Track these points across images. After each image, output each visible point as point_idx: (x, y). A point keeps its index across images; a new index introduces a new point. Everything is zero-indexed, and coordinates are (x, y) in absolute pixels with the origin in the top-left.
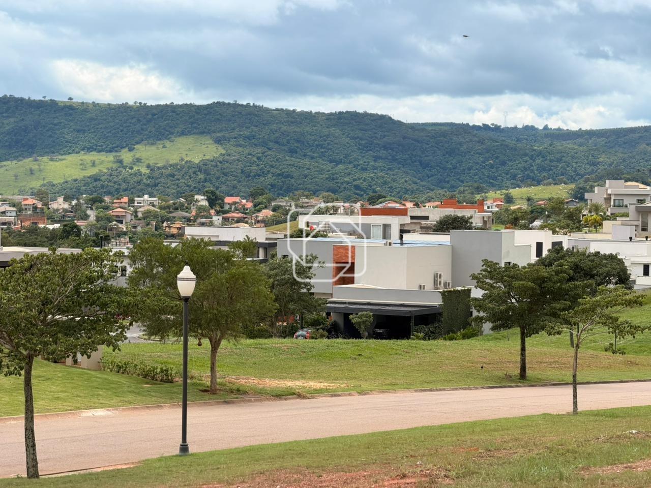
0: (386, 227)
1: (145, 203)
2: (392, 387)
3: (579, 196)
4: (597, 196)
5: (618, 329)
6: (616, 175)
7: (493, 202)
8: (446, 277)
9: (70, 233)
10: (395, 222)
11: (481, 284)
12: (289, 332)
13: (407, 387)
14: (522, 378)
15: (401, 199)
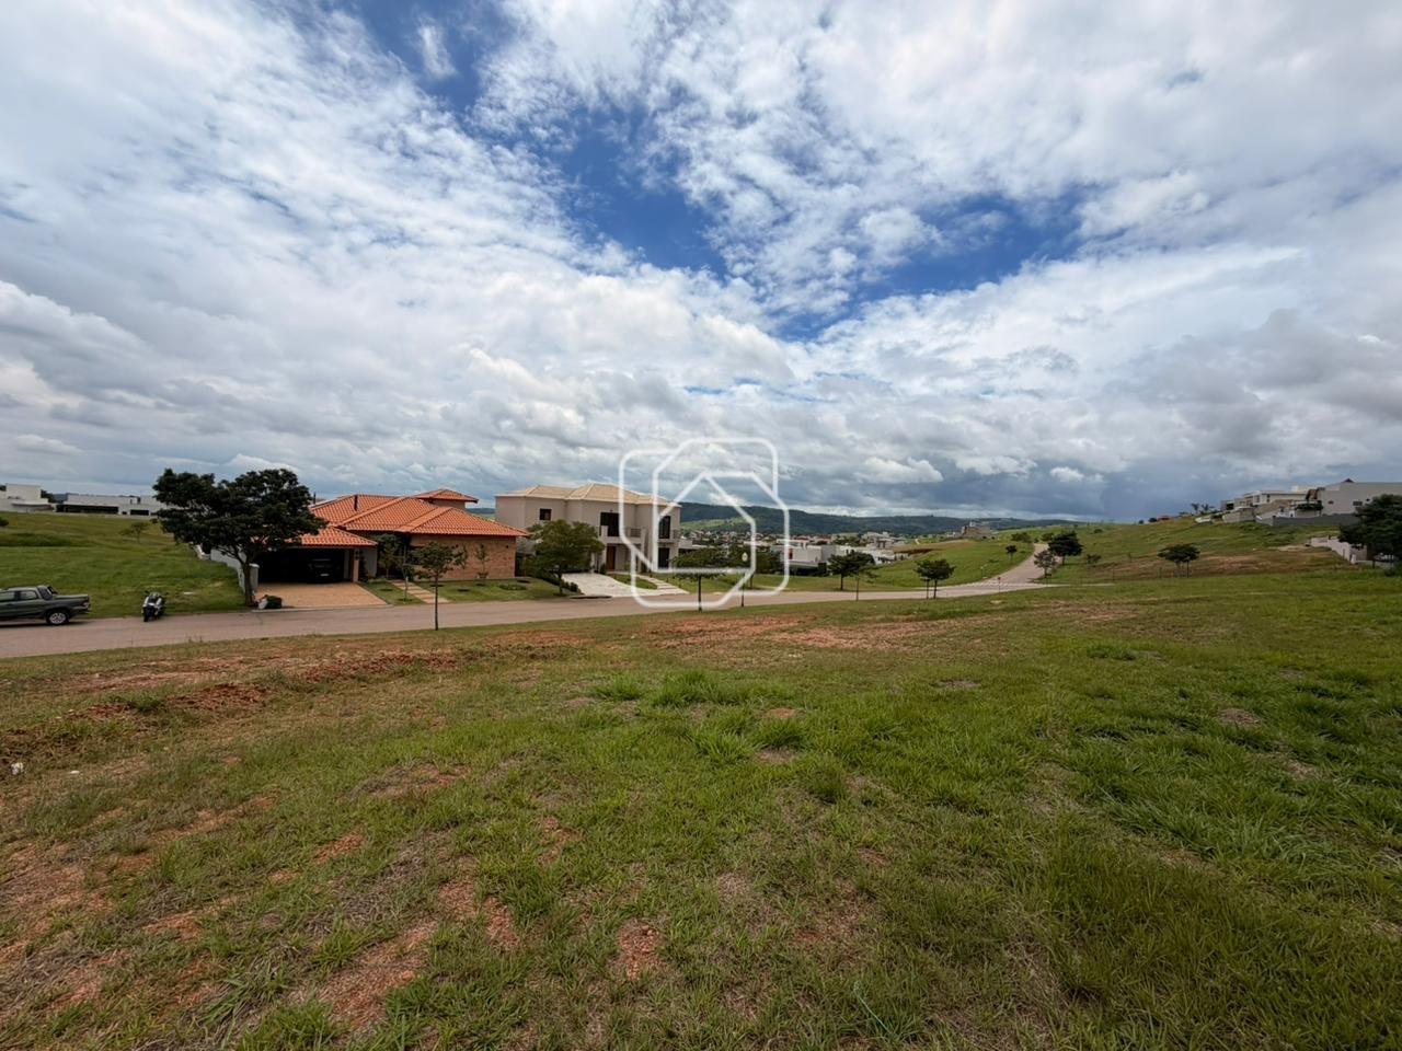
0: (802, 544)
1: (733, 534)
2: (802, 590)
3: (860, 536)
4: (865, 536)
5: (870, 575)
6: (871, 531)
7: (834, 538)
8: (819, 558)
9: (711, 542)
10: (805, 542)
11: (829, 560)
12: (773, 573)
13: (808, 590)
14: (842, 589)
15: (807, 535)
